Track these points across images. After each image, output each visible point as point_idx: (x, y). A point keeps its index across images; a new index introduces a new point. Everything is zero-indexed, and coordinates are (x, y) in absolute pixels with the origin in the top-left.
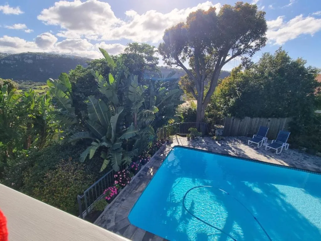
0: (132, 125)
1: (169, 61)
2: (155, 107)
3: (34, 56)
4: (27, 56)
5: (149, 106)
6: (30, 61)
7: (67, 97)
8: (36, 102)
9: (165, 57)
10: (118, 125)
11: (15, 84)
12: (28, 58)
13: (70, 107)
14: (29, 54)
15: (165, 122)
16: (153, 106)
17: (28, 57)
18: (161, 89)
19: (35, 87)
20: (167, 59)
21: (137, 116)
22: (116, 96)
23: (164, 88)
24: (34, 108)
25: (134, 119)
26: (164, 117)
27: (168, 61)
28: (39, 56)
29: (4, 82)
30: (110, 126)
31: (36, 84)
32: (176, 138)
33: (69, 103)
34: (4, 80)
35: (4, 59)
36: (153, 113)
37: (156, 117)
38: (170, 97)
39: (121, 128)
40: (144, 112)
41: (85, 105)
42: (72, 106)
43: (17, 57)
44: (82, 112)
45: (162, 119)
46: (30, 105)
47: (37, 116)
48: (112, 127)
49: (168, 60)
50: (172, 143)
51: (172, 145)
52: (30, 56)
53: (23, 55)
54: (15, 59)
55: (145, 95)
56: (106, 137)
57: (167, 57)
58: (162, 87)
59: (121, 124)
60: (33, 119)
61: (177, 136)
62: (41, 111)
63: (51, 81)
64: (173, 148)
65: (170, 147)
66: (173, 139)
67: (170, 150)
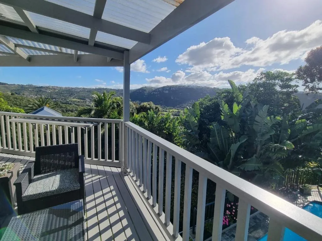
0: (254, 157)
1: (313, 86)
2: (289, 142)
3: (169, 88)
4: (166, 88)
5: (278, 140)
6: (167, 92)
7: (196, 121)
8: (170, 123)
9: (306, 82)
10: (237, 154)
11: (160, 109)
12: (166, 90)
13: (197, 130)
14: (168, 86)
15: (302, 163)
16: (285, 141)
18: (298, 121)
19: (166, 110)
20: (310, 84)
21: (262, 149)
22: (238, 124)
23: (303, 120)
24: (168, 126)
25: (256, 151)
26: (300, 156)
27: (310, 86)
28: (173, 88)
29: (155, 107)
30: (230, 153)
31: (168, 108)
32: (317, 190)
33: (196, 126)
34: (155, 106)
36: (286, 149)
37: (288, 155)
38: (314, 133)
39: (239, 157)
40: (271, 145)
41: (209, 130)
42: (198, 129)
43: (160, 89)
44: (205, 136)
45: (298, 159)
46: (165, 125)
47: (169, 133)
48: (232, 154)
49: (311, 85)
50: (310, 195)
51: (310, 199)
53: (164, 88)
55: (275, 127)
56: (223, 162)
57: (309, 81)
58: (300, 119)
59: (240, 153)
60: (166, 134)
61: (319, 188)
62: (172, 130)
63: (187, 109)
64: (311, 202)
65: (306, 200)
66: (312, 190)
67: (306, 204)
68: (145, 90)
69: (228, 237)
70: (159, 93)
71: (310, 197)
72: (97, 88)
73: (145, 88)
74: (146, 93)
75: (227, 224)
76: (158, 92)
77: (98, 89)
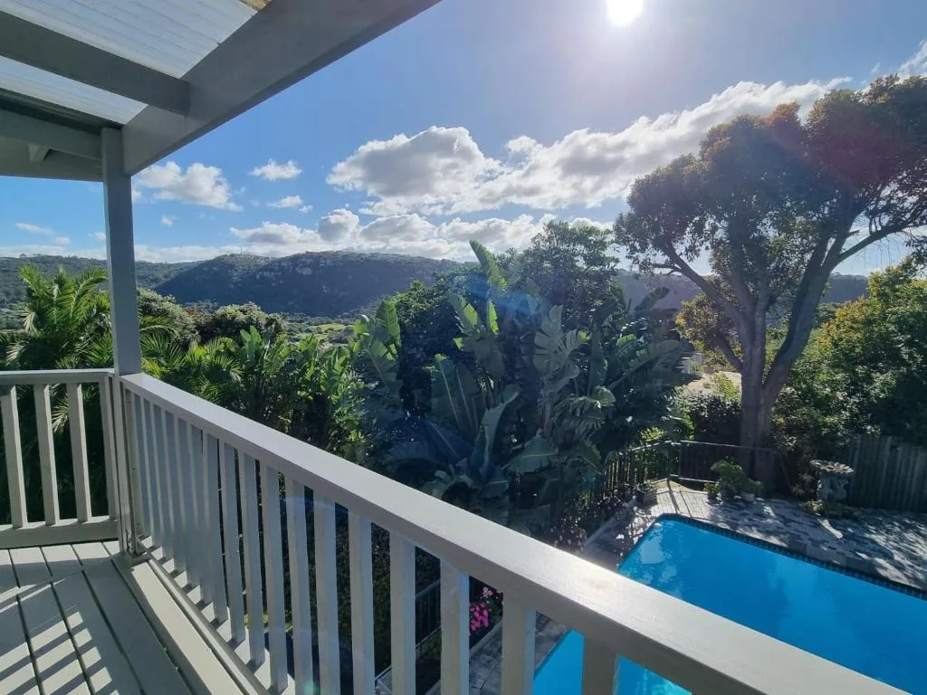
0: (538, 436)
1: (645, 260)
2: (605, 390)
3: (314, 260)
4: (304, 259)
5: (586, 386)
6: (307, 272)
8: (317, 365)
9: (633, 250)
10: (500, 433)
12: (305, 265)
14: (309, 255)
15: (632, 435)
16: (598, 387)
17: (304, 263)
18: (621, 339)
19: (309, 327)
20: (640, 254)
21: (553, 415)
22: (500, 356)
23: (631, 336)
24: (312, 377)
25: (542, 420)
26: (630, 419)
27: (641, 260)
28: (325, 259)
30: (483, 433)
31: (313, 322)
32: (668, 489)
33: (392, 370)
35: (261, 270)
36: (599, 406)
37: (607, 420)
38: (651, 364)
39: (505, 440)
40: (572, 401)
42: (398, 377)
43: (284, 264)
45: (625, 426)
46: (304, 370)
47: (316, 397)
48: (487, 437)
49: (642, 257)
50: (654, 502)
51: (656, 511)
52: (308, 261)
53: (296, 259)
54: (282, 269)
55: (579, 356)
56: (468, 462)
57: (638, 248)
58: (626, 333)
59: (506, 429)
60: (308, 401)
61: (671, 482)
62: (325, 386)
63: (363, 321)
64: (658, 520)
65: (649, 516)
66: (658, 492)
67: (649, 525)
68: (232, 266)
69: (490, 658)
70: (280, 274)
71: (656, 507)
72: (29, 255)
73: (231, 261)
74: (236, 275)
75: (486, 624)
76: (279, 271)
77: (31, 259)
